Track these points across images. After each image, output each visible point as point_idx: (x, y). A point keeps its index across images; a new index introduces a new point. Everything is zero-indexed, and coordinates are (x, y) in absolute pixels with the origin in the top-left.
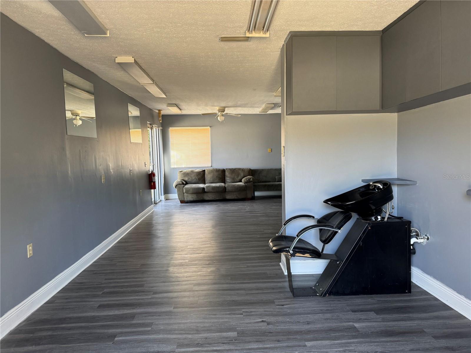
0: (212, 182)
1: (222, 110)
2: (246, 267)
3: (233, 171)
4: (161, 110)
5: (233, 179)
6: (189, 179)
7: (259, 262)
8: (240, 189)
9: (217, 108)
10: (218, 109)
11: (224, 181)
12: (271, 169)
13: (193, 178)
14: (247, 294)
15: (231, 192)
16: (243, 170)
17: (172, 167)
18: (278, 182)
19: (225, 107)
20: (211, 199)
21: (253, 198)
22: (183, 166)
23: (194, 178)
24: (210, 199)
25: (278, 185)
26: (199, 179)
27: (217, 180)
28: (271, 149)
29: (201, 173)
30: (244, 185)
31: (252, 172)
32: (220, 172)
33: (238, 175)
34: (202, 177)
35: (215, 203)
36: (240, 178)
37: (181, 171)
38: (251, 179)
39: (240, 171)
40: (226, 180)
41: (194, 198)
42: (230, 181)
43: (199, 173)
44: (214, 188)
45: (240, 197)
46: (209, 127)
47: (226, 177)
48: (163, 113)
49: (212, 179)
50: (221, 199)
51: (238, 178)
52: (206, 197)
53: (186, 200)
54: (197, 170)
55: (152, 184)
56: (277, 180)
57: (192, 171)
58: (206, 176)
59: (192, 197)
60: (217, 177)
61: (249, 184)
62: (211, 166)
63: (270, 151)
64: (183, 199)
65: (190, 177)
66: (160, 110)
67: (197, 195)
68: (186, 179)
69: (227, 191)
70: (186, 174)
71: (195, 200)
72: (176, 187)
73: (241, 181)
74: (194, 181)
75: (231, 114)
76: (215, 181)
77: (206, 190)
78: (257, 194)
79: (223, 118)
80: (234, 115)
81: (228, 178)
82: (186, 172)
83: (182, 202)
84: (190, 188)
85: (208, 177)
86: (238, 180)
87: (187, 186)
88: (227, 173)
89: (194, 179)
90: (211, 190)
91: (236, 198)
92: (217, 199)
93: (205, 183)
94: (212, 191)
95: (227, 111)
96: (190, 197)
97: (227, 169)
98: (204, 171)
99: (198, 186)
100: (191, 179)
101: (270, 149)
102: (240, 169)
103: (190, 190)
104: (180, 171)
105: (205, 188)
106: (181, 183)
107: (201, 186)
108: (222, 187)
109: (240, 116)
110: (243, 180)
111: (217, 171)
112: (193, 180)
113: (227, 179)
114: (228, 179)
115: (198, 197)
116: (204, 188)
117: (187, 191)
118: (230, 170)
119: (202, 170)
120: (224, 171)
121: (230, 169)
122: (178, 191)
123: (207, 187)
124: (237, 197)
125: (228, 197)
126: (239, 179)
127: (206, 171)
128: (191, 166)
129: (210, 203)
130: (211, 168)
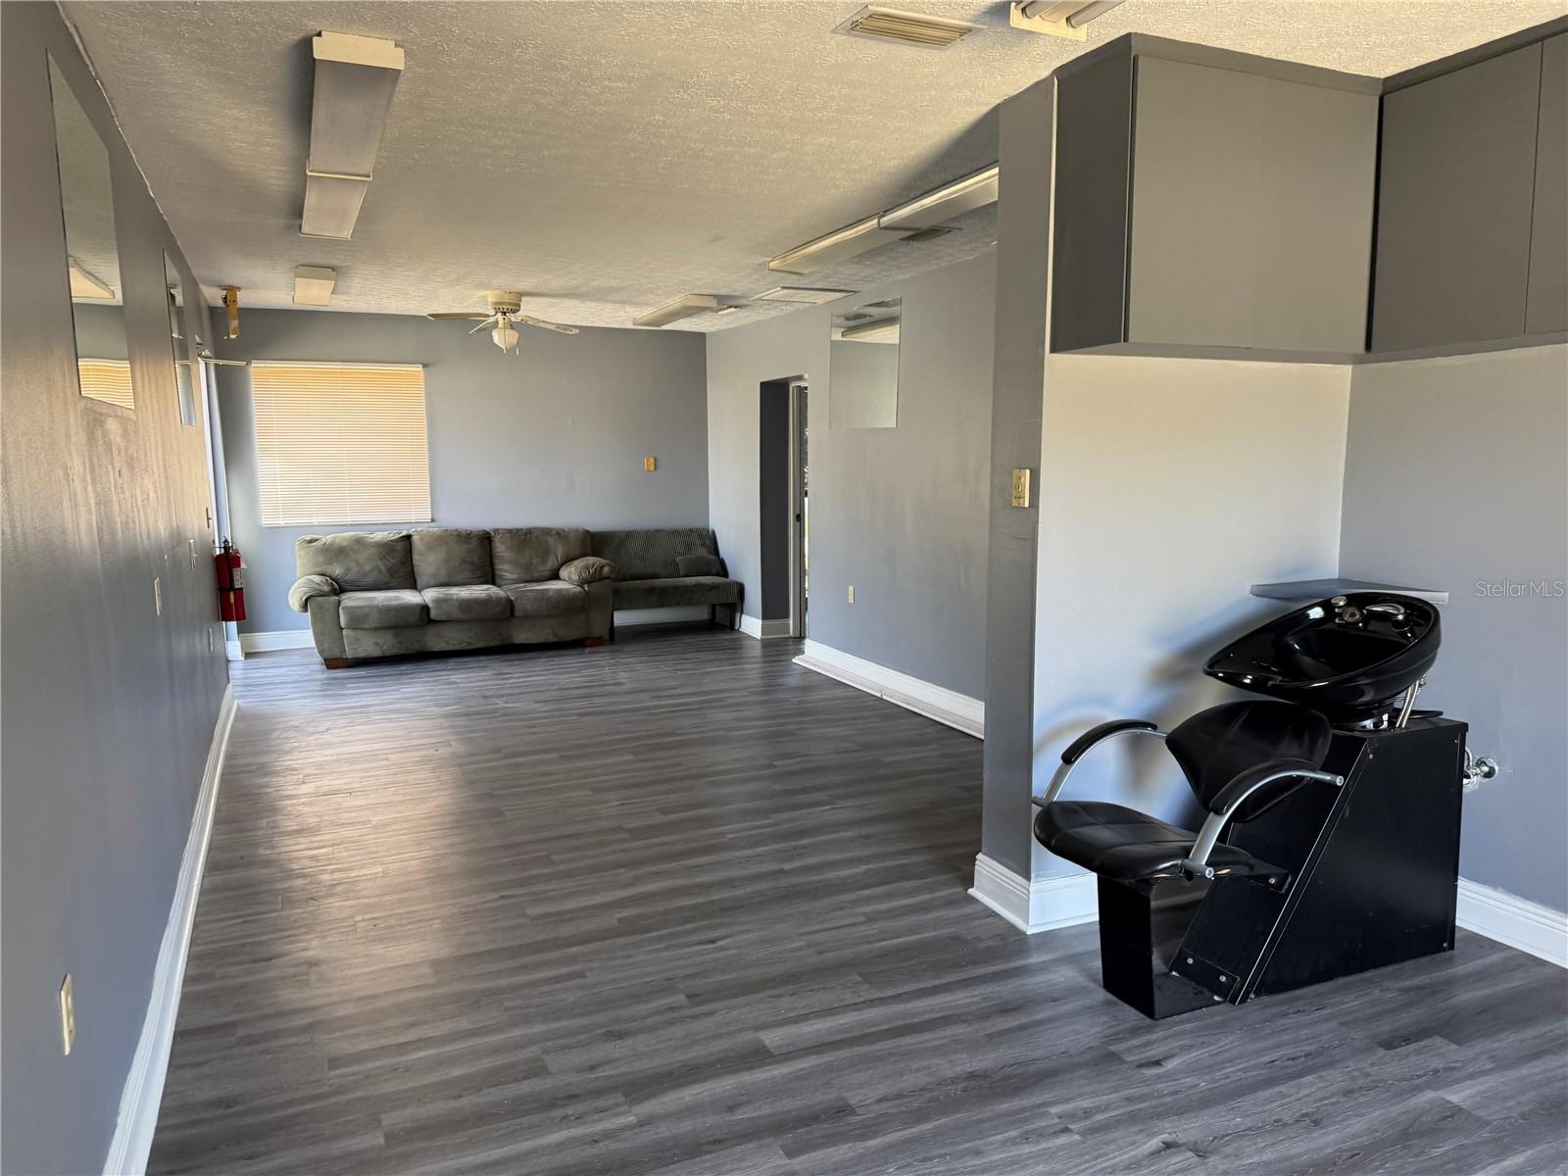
0: (441, 579)
1: (509, 307)
2: (862, 919)
3: (524, 538)
4: (239, 289)
5: (528, 567)
6: (348, 570)
7: (890, 896)
8: (565, 606)
9: (491, 296)
10: (491, 299)
11: (491, 578)
12: (657, 531)
13: (367, 568)
14: (990, 1037)
15: (531, 617)
16: (560, 534)
17: (266, 521)
18: (687, 576)
19: (521, 294)
20: (456, 648)
21: (615, 638)
22: (315, 521)
23: (367, 564)
24: (451, 647)
25: (695, 586)
26: (391, 571)
27: (465, 575)
28: (655, 460)
29: (398, 548)
30: (580, 593)
31: (594, 543)
32: (474, 543)
33: (545, 552)
34: (403, 563)
35: (472, 661)
36: (551, 563)
37: (311, 541)
38: (606, 569)
39: (551, 540)
40: (497, 572)
41: (385, 647)
42: (514, 577)
43: (387, 548)
44: (467, 605)
45: (568, 635)
46: (419, 368)
47: (496, 561)
48: (245, 299)
49: (443, 572)
50: (493, 644)
51: (544, 562)
52: (435, 641)
53: (349, 654)
54: (379, 536)
55: (232, 601)
56: (682, 572)
57: (359, 541)
58: (416, 557)
59: (376, 644)
60: (463, 561)
61: (596, 586)
62: (433, 520)
63: (652, 467)
64: (337, 654)
65: (352, 565)
66: (231, 289)
67: (396, 636)
68: (337, 570)
69: (517, 613)
70: (335, 552)
71: (388, 653)
72: (305, 607)
73: (555, 576)
74: (369, 580)
75: (542, 325)
76: (459, 577)
77: (433, 614)
78: (622, 618)
79: (513, 337)
80: (552, 327)
81: (507, 567)
82: (332, 544)
83: (332, 663)
84: (367, 610)
85: (426, 563)
86: (546, 574)
87: (353, 600)
88: (500, 548)
89: (371, 571)
90: (456, 614)
91: (551, 639)
92: (481, 645)
93: (412, 584)
94: (461, 616)
95: (531, 309)
96: (368, 646)
97: (496, 531)
98: (408, 537)
99: (397, 598)
100: (355, 569)
101: (652, 460)
102: (547, 531)
103: (367, 615)
104: (308, 538)
105: (431, 605)
106: (326, 588)
107: (409, 597)
108: (499, 600)
109: (575, 331)
110: (564, 573)
111: (464, 537)
112: (366, 574)
113: (506, 571)
114: (506, 570)
115: (400, 643)
116: (425, 609)
117: (358, 620)
118: (513, 537)
119: (397, 536)
120: (486, 539)
121: (510, 531)
122: (313, 623)
123: (438, 601)
124: (555, 635)
125: (521, 637)
126: (548, 568)
127: (415, 538)
128: (348, 520)
129: (452, 663)
130: (434, 529)
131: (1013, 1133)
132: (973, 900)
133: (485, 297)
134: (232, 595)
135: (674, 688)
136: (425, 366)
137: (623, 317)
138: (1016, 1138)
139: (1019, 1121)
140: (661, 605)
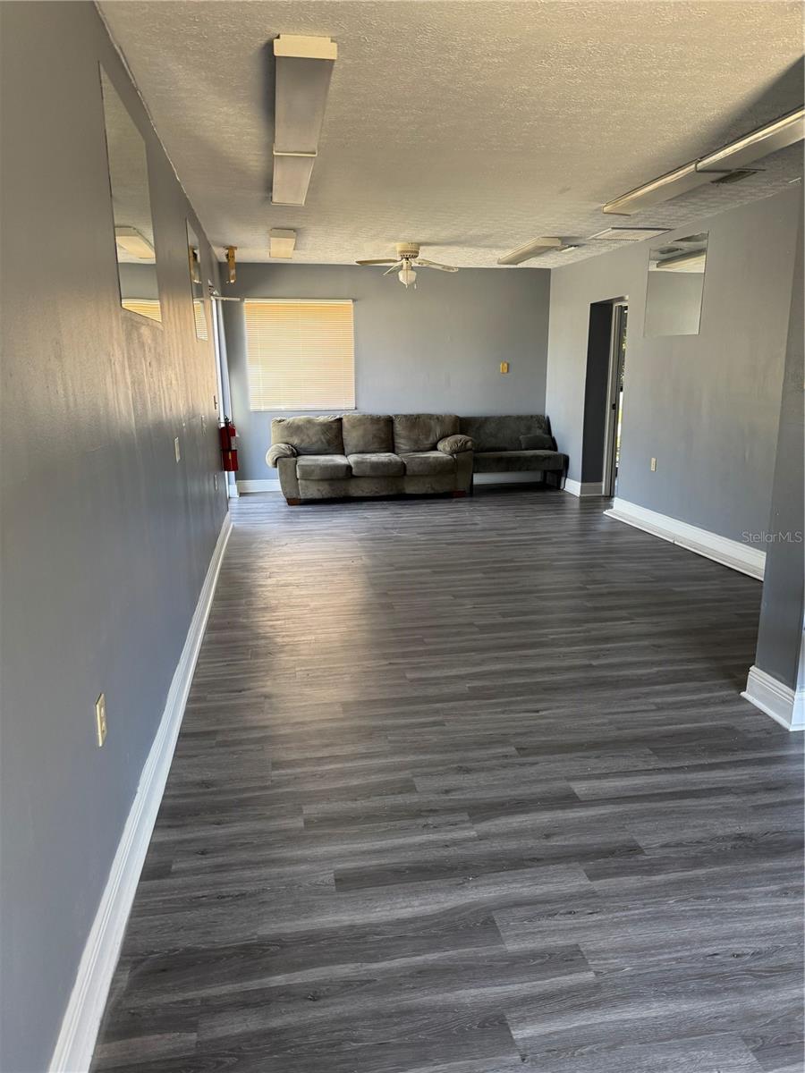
0: (359, 449)
1: (411, 254)
2: (654, 708)
3: (415, 421)
5: (416, 442)
6: (303, 441)
7: (676, 692)
8: (441, 469)
9: (399, 246)
10: (399, 249)
11: (391, 447)
12: (506, 417)
13: (314, 439)
15: (416, 476)
16: (439, 419)
17: (252, 408)
18: (527, 449)
19: (420, 244)
20: (368, 495)
21: (474, 493)
22: (283, 407)
23: (313, 438)
24: (364, 494)
25: (532, 457)
26: (329, 442)
27: (376, 446)
28: (508, 365)
29: (334, 426)
30: (451, 460)
31: (462, 425)
32: (382, 424)
33: (428, 431)
34: (336, 437)
35: (378, 505)
36: (432, 439)
37: (280, 421)
38: (469, 444)
39: (432, 422)
40: (396, 444)
41: (324, 493)
42: (407, 448)
43: (327, 427)
44: (375, 466)
45: (439, 489)
46: (350, 302)
47: (396, 437)
49: (362, 443)
50: (391, 493)
51: (427, 439)
52: (356, 489)
53: (302, 496)
54: (322, 419)
55: (230, 458)
56: (523, 447)
57: (309, 422)
58: (344, 433)
59: (319, 490)
60: (375, 436)
61: (462, 456)
62: (356, 409)
63: (506, 371)
64: (295, 496)
65: (305, 437)
67: (330, 485)
68: (296, 441)
69: (408, 473)
70: (294, 429)
71: (326, 497)
72: (275, 464)
73: (434, 448)
74: (315, 447)
75: (433, 266)
76: (372, 447)
77: (354, 471)
78: (479, 479)
79: (413, 275)
80: (440, 268)
81: (402, 441)
82: (293, 423)
83: (292, 502)
84: (313, 468)
85: (351, 437)
86: (428, 446)
87: (305, 460)
88: (399, 428)
89: (317, 442)
90: (368, 472)
91: (430, 491)
92: (384, 493)
93: (342, 452)
94: (372, 474)
95: (426, 254)
96: (313, 491)
97: (396, 416)
98: (340, 420)
99: (332, 460)
100: (308, 440)
101: (506, 365)
102: (430, 417)
103: (313, 471)
104: (279, 419)
105: (353, 466)
106: (289, 453)
107: (339, 460)
108: (396, 463)
109: (455, 270)
110: (440, 446)
111: (375, 420)
112: (313, 444)
113: (400, 443)
114: (402, 443)
115: (333, 490)
116: (349, 468)
117: (308, 474)
118: (407, 420)
119: (333, 419)
120: (390, 421)
121: (405, 416)
122: (281, 475)
123: (357, 463)
124: (433, 489)
125: (410, 489)
126: (430, 442)
127: (344, 420)
128: (304, 407)
129: (365, 505)
130: (357, 414)
131: (774, 888)
132: (745, 701)
133: (395, 248)
134: (230, 454)
135: (515, 529)
136: (354, 300)
137: (489, 258)
138: (777, 891)
139: (780, 878)
140: (507, 470)
